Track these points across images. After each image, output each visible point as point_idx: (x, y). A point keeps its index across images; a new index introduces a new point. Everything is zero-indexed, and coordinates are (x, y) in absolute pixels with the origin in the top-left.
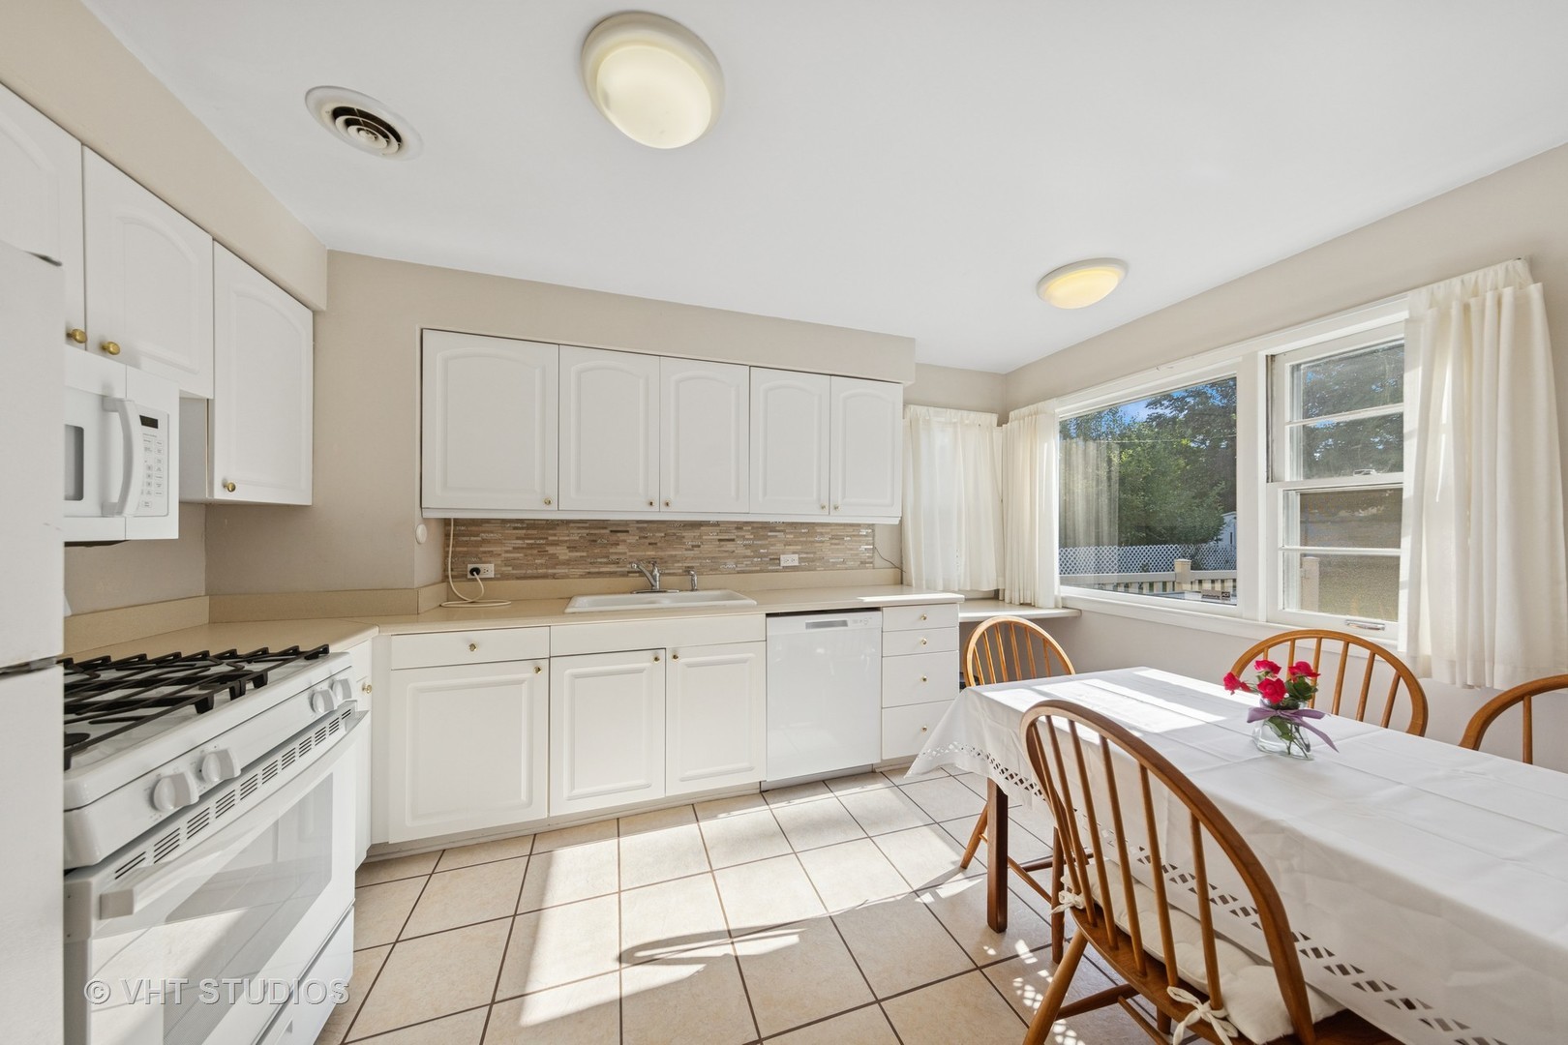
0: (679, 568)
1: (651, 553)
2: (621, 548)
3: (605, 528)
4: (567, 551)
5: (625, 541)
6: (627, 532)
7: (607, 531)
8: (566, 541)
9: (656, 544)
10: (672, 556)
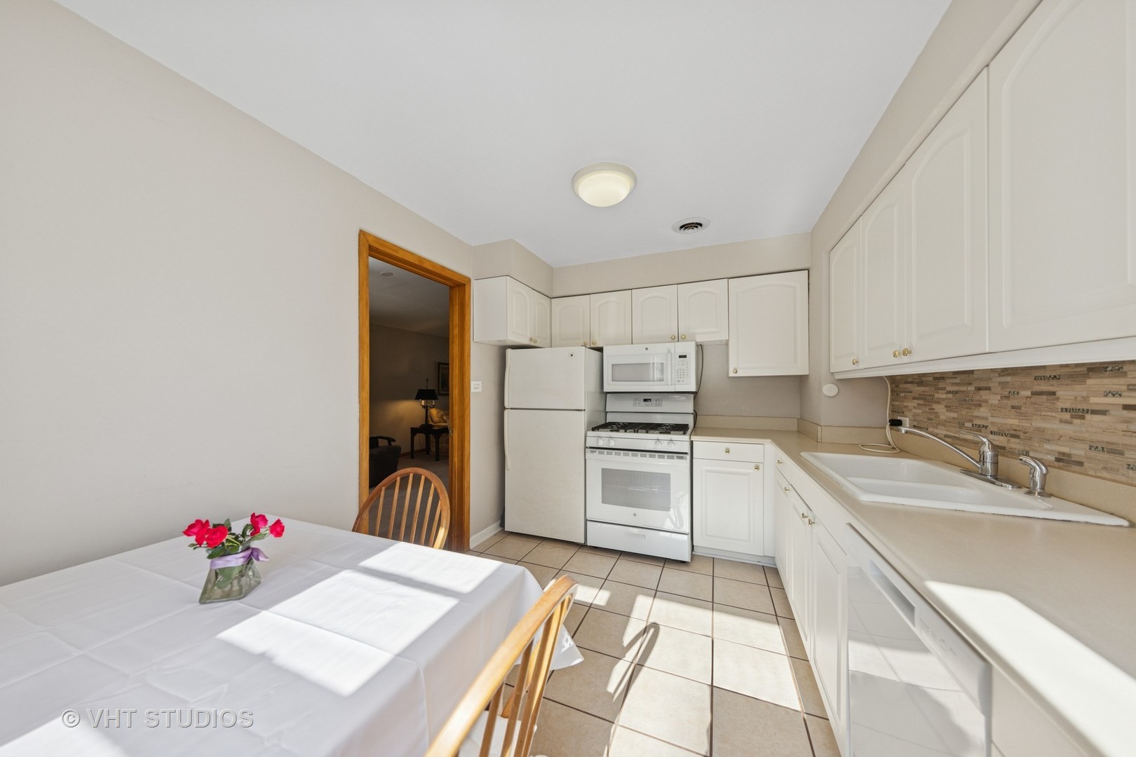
0: (1049, 452)
1: (1013, 422)
2: (983, 412)
3: (970, 384)
4: (944, 410)
5: (986, 401)
6: (989, 389)
7: (971, 388)
8: (943, 399)
9: (1019, 408)
10: (1038, 429)
